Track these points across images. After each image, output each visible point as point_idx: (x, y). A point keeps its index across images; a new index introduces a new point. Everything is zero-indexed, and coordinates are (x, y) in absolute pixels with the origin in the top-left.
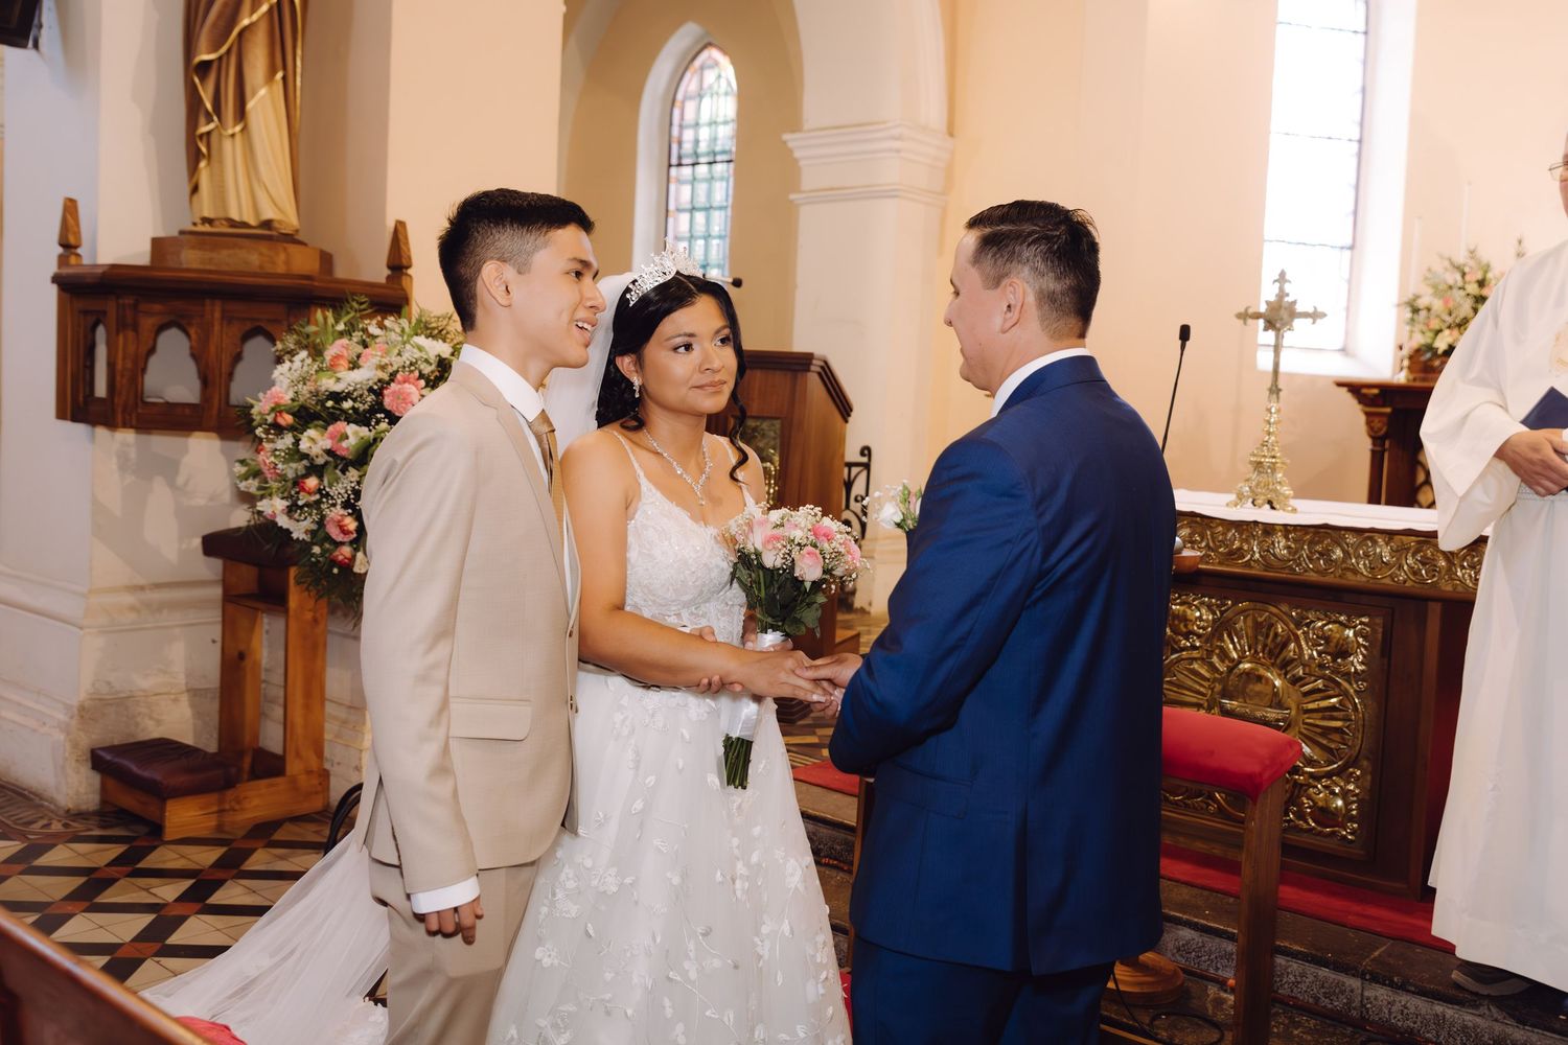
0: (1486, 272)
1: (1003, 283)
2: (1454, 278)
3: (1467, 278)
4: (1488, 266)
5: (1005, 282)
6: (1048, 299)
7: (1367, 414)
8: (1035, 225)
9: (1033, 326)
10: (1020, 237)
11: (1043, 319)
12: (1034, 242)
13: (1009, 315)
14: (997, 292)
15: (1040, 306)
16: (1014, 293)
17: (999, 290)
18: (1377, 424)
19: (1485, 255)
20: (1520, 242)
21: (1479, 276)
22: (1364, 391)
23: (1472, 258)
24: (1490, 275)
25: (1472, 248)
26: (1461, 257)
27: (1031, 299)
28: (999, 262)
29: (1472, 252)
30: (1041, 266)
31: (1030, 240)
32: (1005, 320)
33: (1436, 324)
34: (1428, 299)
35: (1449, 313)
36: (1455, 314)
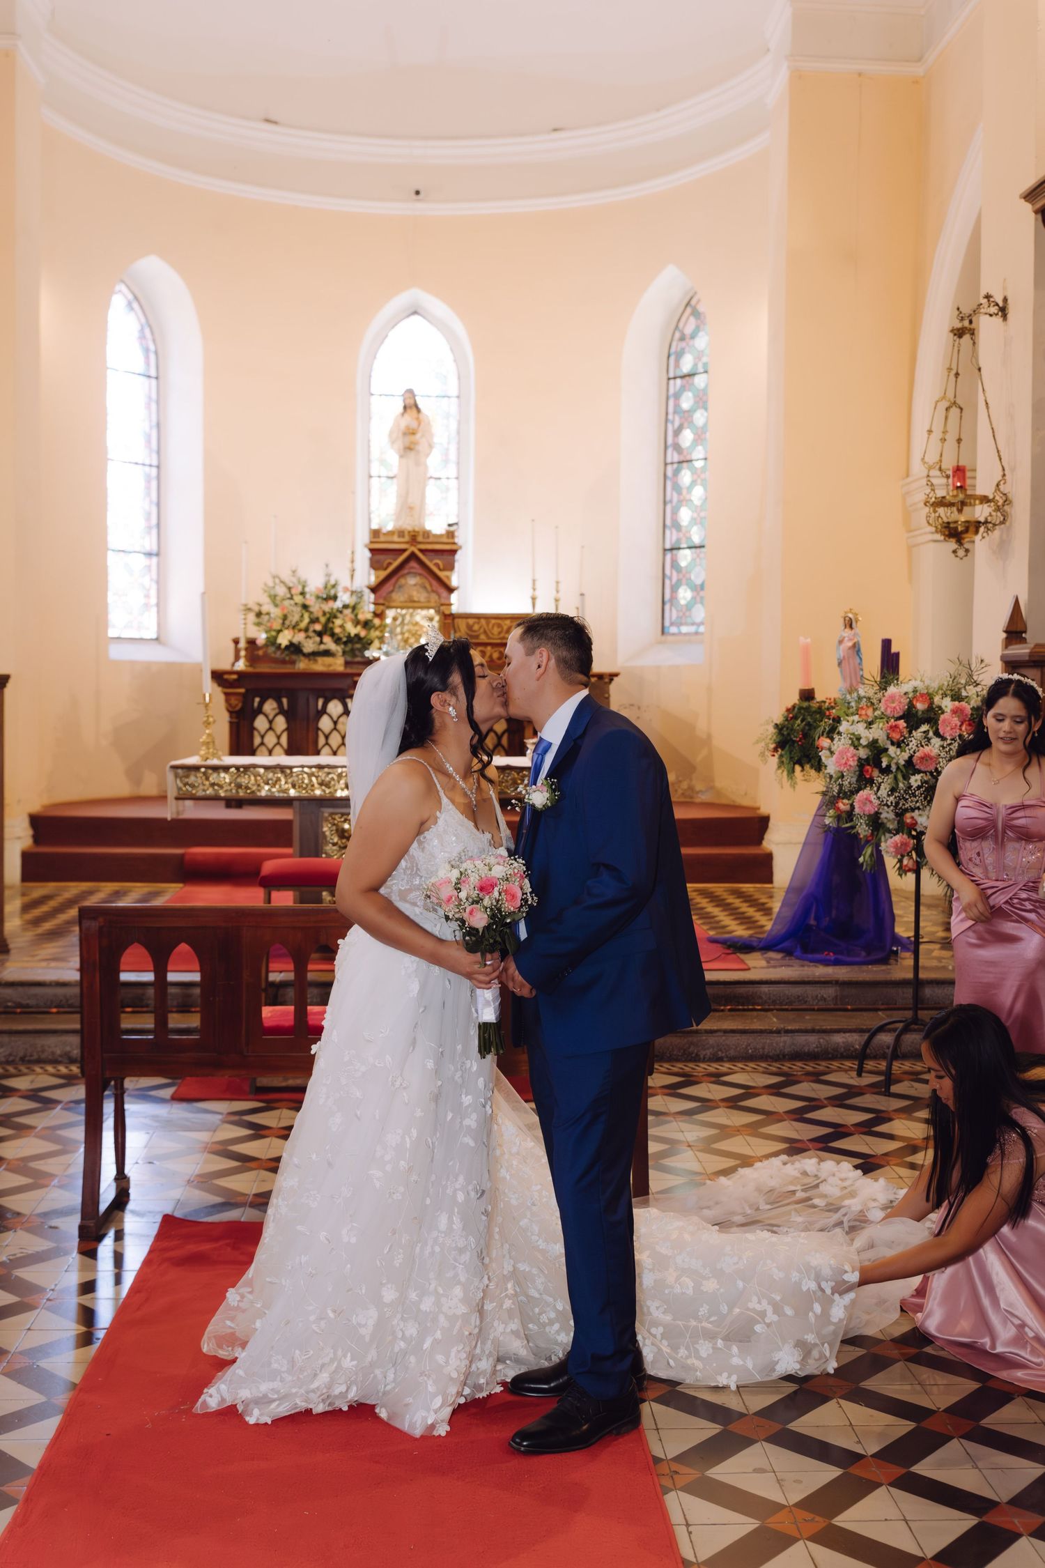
0: (304, 587)
1: (536, 652)
2: (281, 591)
3: (293, 591)
4: (305, 582)
5: (538, 651)
7: (226, 694)
15: (558, 665)
17: (534, 656)
18: (234, 701)
19: (303, 574)
20: (327, 566)
21: (300, 589)
22: (226, 677)
23: (294, 576)
24: (307, 589)
25: (294, 569)
26: (286, 576)
28: (535, 640)
29: (294, 572)
33: (277, 626)
34: (267, 607)
35: (285, 618)
36: (290, 618)
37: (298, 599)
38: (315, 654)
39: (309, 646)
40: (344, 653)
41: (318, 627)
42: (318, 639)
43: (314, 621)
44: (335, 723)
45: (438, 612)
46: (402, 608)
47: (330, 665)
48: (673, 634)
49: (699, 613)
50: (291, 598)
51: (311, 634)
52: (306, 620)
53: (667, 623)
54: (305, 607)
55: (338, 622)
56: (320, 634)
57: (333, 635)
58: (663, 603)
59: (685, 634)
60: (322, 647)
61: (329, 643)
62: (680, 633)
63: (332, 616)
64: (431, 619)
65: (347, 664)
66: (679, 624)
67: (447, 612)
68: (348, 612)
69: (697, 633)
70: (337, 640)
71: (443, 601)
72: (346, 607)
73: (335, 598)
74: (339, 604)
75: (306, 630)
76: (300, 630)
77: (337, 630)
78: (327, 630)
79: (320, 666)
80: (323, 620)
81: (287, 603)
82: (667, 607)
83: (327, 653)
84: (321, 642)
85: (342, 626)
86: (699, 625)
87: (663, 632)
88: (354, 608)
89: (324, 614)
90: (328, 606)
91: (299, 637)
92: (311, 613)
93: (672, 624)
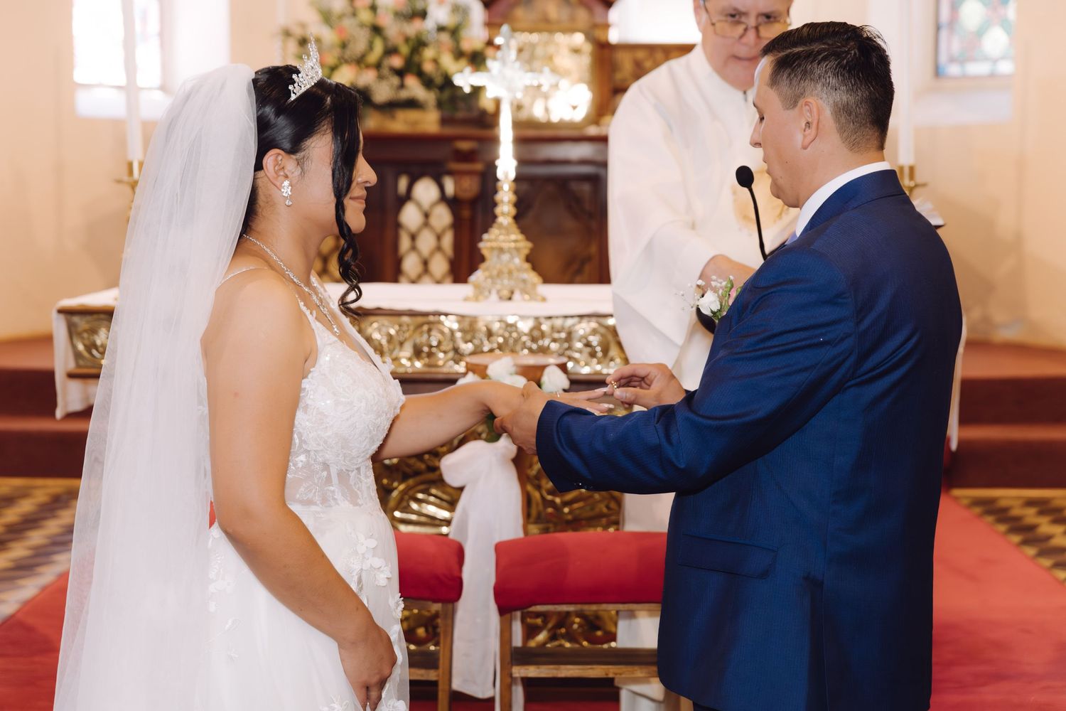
1: (799, 104)
5: (801, 102)
6: (843, 111)
8: (824, 44)
9: (831, 141)
10: (811, 57)
11: (841, 130)
12: (825, 59)
13: (808, 131)
14: (793, 113)
15: (837, 120)
16: (810, 111)
17: (797, 110)
27: (828, 113)
28: (794, 83)
30: (833, 81)
31: (820, 57)
32: (805, 136)
33: (331, 60)
34: (317, 28)
35: (344, 46)
36: (351, 46)
37: (366, 16)
38: (392, 106)
39: (383, 93)
40: (440, 105)
41: (397, 62)
42: (395, 80)
43: (390, 51)
44: (427, 215)
45: (589, 37)
46: (531, 31)
47: (415, 123)
48: (955, 78)
49: (996, 41)
50: (354, 14)
51: (385, 71)
52: (379, 47)
53: (943, 58)
54: (377, 30)
55: (428, 53)
56: (400, 73)
57: (420, 74)
58: (938, 28)
59: (976, 78)
60: (404, 95)
61: (414, 87)
62: (965, 77)
63: (419, 44)
64: (576, 51)
65: (444, 121)
66: (962, 60)
67: (602, 38)
68: (445, 37)
69: (992, 76)
70: (428, 82)
71: (599, 20)
72: (441, 29)
73: (423, 14)
74: (429, 24)
75: (378, 66)
76: (368, 66)
77: (428, 67)
78: (412, 67)
79: (400, 124)
80: (405, 50)
81: (348, 23)
82: (944, 34)
83: (412, 104)
84: (402, 86)
85: (436, 61)
86: (995, 61)
87: (938, 72)
88: (455, 32)
89: (407, 40)
90: (413, 28)
91: (367, 78)
92: (385, 39)
93: (952, 60)
